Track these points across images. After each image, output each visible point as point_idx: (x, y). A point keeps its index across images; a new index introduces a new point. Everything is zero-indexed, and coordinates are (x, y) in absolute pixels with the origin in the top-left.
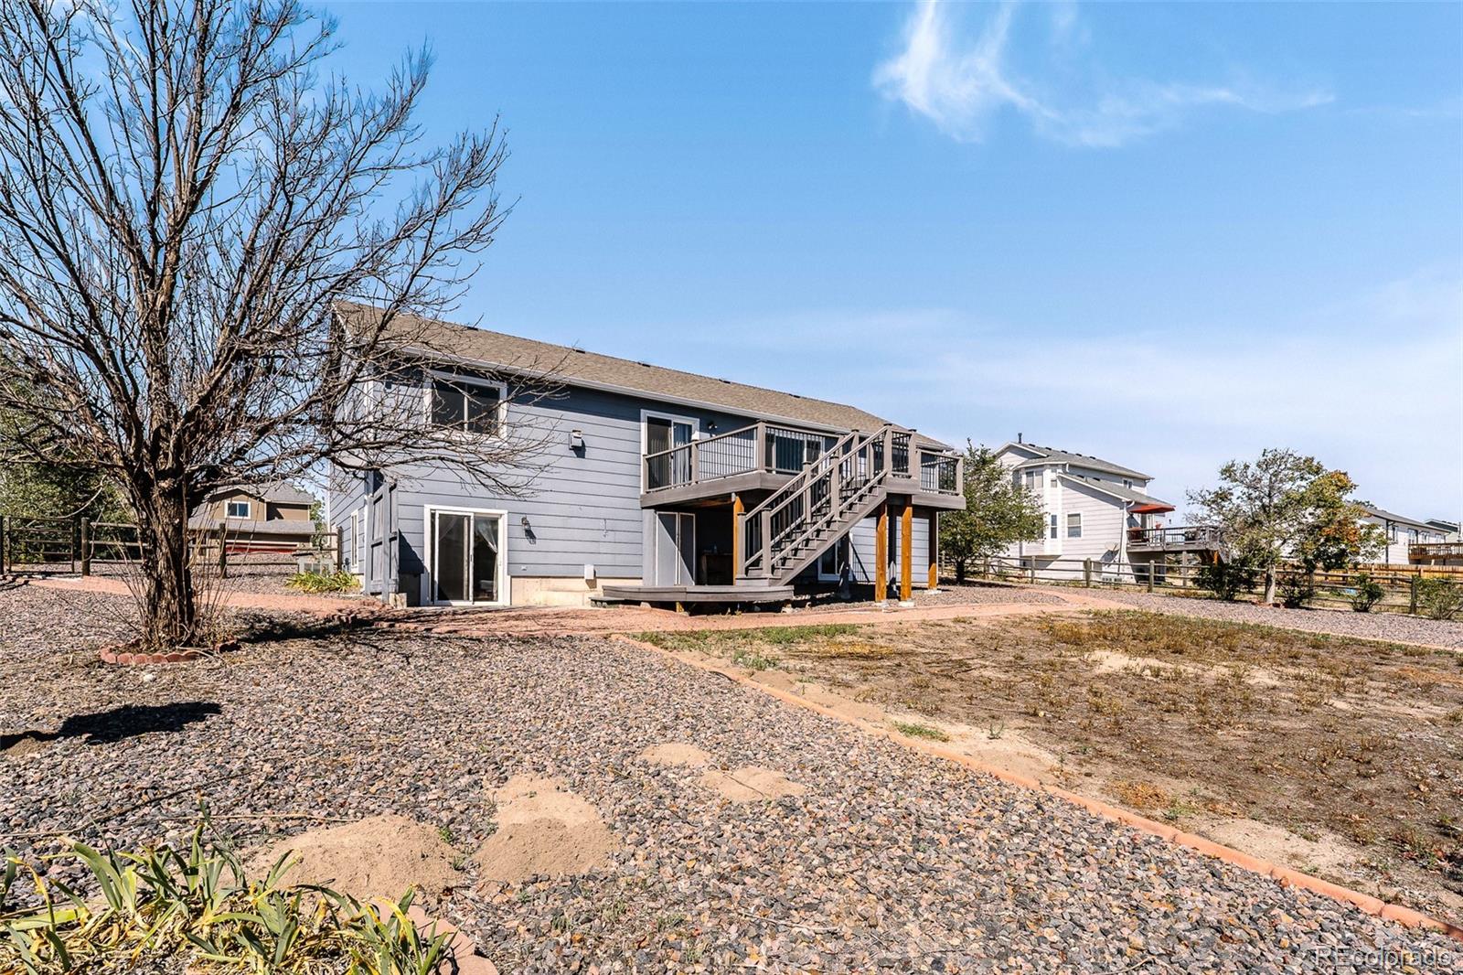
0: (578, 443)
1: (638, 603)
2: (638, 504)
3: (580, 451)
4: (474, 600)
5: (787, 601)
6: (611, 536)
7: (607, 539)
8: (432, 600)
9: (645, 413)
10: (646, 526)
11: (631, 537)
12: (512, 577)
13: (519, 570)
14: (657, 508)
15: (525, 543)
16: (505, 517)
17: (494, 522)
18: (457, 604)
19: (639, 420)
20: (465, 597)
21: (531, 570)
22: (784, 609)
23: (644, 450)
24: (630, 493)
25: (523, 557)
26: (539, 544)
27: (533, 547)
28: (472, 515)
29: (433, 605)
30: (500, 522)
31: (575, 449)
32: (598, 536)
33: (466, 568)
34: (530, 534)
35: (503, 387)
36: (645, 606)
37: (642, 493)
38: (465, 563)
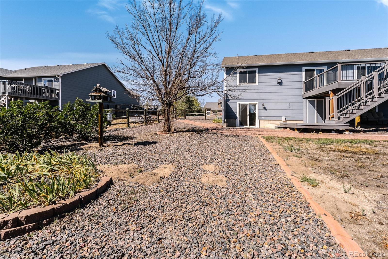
0: (280, 81)
1: (286, 128)
2: (302, 97)
3: (281, 83)
4: (249, 126)
5: (347, 130)
6: (291, 108)
7: (290, 108)
8: (239, 125)
9: (304, 69)
10: (304, 104)
11: (298, 108)
12: (260, 120)
13: (262, 118)
14: (307, 98)
15: (263, 111)
16: (258, 104)
17: (255, 106)
18: (245, 126)
19: (302, 71)
20: (247, 125)
21: (265, 118)
22: (345, 132)
23: (304, 80)
24: (299, 94)
25: (263, 115)
26: (268, 111)
27: (266, 112)
28: (249, 104)
29: (239, 127)
30: (256, 105)
31: (279, 83)
32: (288, 108)
33: (247, 118)
34: (265, 108)
35: (257, 70)
36: (288, 129)
37: (303, 93)
38: (247, 116)
